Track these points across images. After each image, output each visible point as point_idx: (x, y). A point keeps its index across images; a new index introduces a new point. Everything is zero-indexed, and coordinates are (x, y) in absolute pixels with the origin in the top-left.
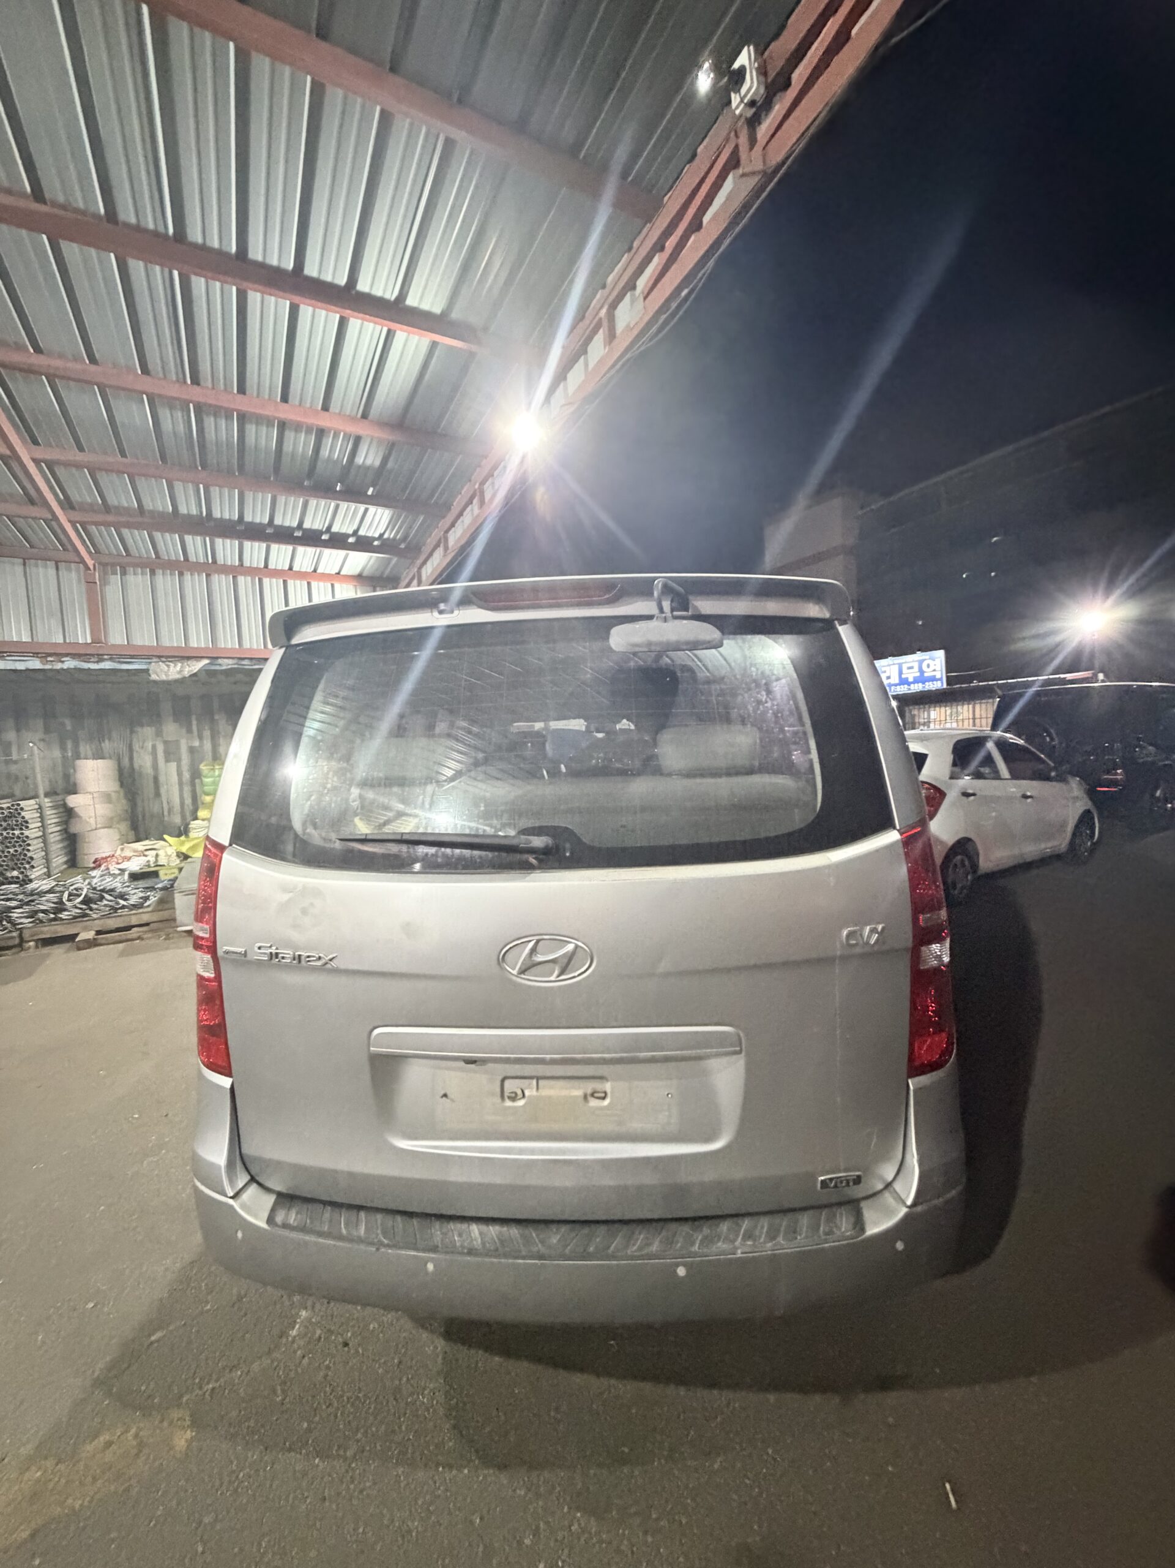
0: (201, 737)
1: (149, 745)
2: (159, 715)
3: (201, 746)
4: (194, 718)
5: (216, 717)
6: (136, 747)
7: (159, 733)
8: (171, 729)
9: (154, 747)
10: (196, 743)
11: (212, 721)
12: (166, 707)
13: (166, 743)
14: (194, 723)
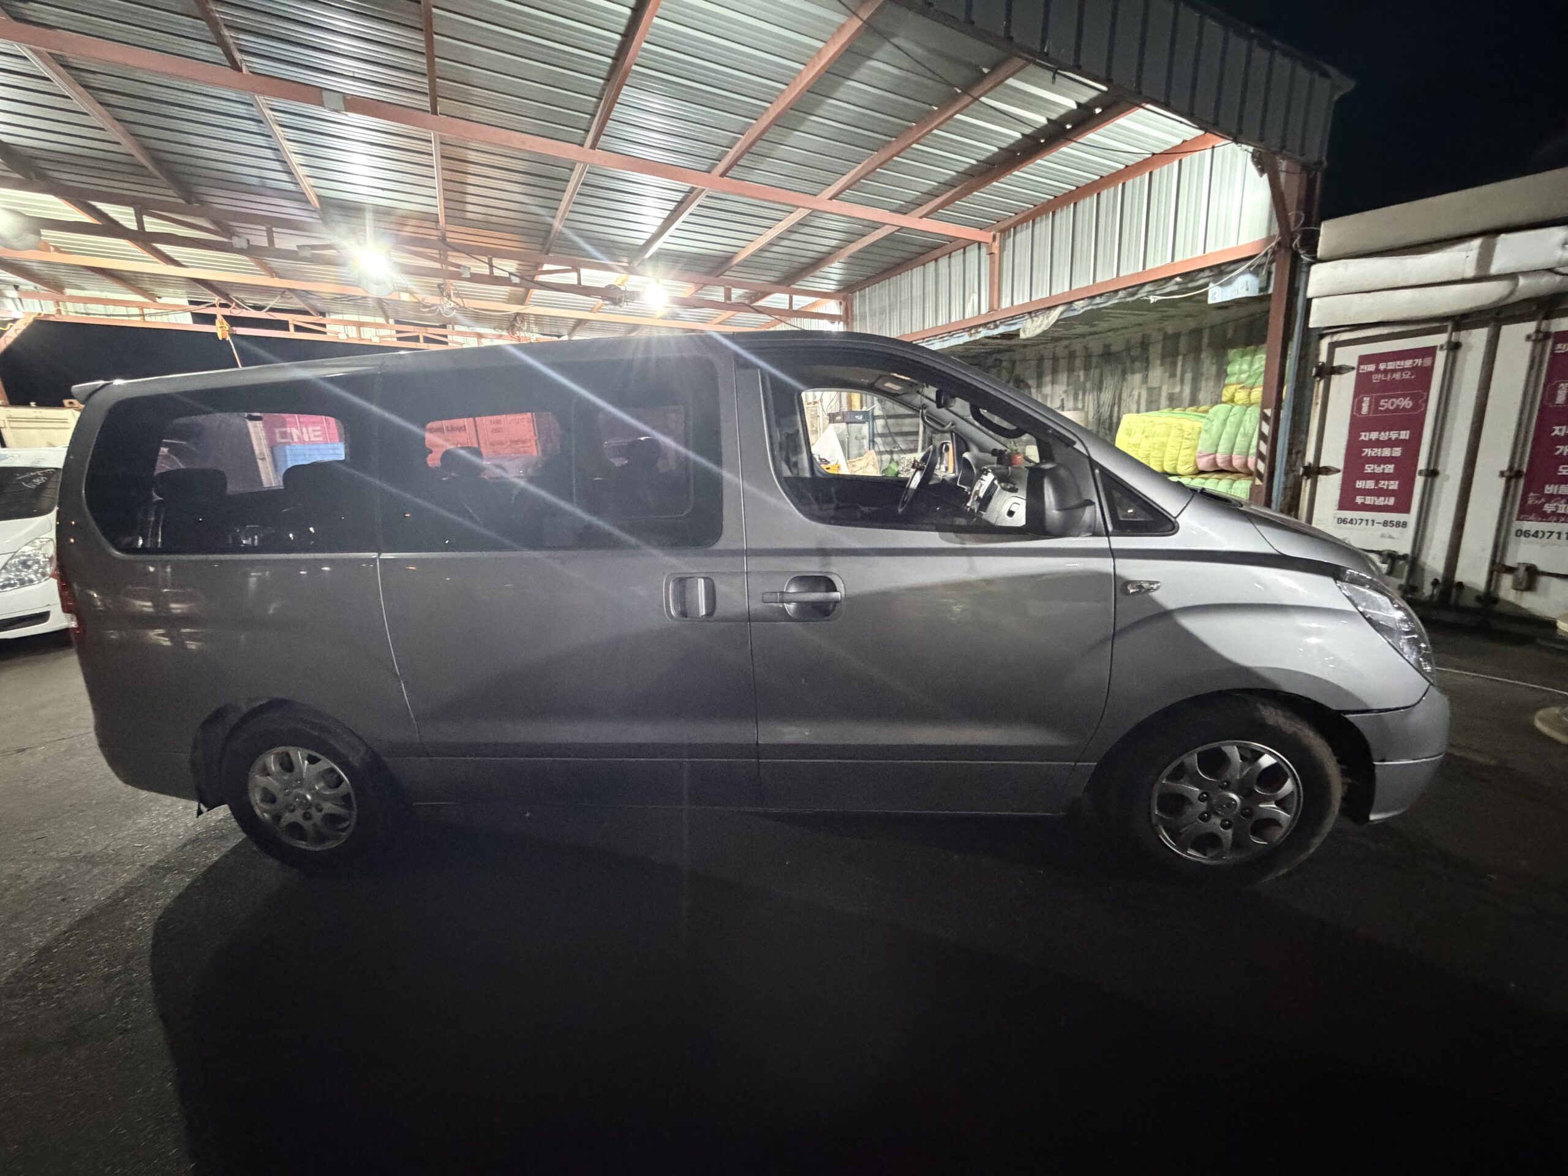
0: (1182, 382)
1: (1136, 393)
2: (1147, 361)
3: (1181, 392)
4: (1180, 358)
5: (1203, 355)
6: (1124, 396)
7: (1145, 379)
8: (1157, 374)
9: (1139, 396)
10: (1178, 389)
11: (1198, 360)
12: (1156, 350)
13: (1150, 390)
14: (1180, 364)
